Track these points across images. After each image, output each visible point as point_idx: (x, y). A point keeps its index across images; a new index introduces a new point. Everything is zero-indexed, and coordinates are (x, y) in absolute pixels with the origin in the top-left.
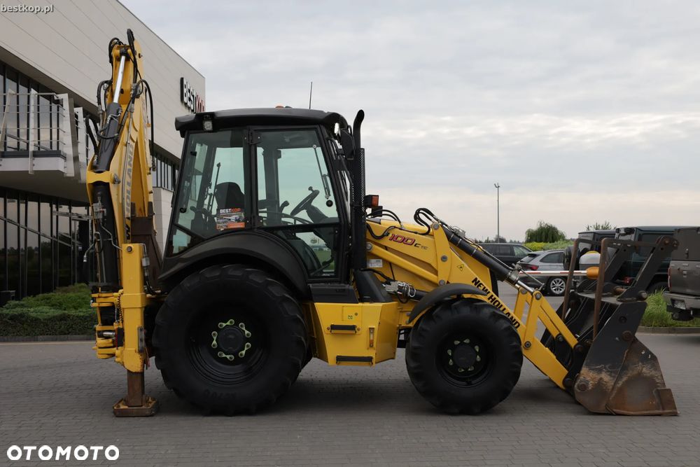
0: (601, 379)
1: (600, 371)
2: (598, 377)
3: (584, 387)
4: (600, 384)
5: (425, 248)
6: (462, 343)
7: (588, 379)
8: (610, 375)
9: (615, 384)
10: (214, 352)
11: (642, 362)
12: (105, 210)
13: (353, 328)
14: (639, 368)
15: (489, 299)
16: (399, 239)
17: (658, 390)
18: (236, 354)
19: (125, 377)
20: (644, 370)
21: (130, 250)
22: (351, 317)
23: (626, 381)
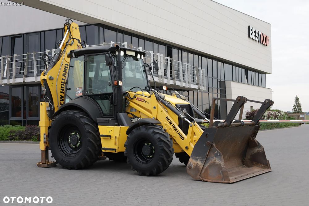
0: (197, 164)
1: (197, 160)
2: (196, 163)
3: (190, 167)
4: (197, 166)
5: (148, 103)
6: (148, 144)
7: (192, 163)
8: (201, 162)
9: (203, 166)
10: (69, 144)
11: (216, 157)
12: (46, 90)
13: (110, 136)
14: (214, 160)
15: (172, 126)
16: (139, 99)
17: (222, 171)
18: (76, 145)
19: (41, 152)
20: (216, 161)
21: (42, 104)
22: (109, 132)
23: (209, 166)
